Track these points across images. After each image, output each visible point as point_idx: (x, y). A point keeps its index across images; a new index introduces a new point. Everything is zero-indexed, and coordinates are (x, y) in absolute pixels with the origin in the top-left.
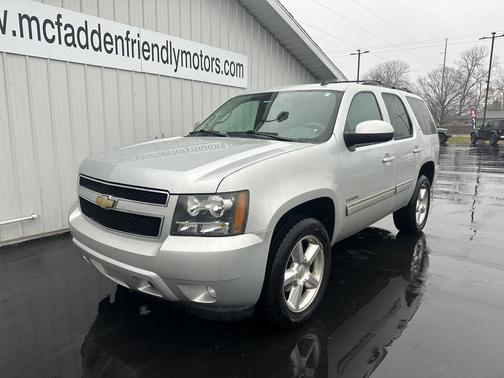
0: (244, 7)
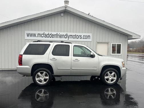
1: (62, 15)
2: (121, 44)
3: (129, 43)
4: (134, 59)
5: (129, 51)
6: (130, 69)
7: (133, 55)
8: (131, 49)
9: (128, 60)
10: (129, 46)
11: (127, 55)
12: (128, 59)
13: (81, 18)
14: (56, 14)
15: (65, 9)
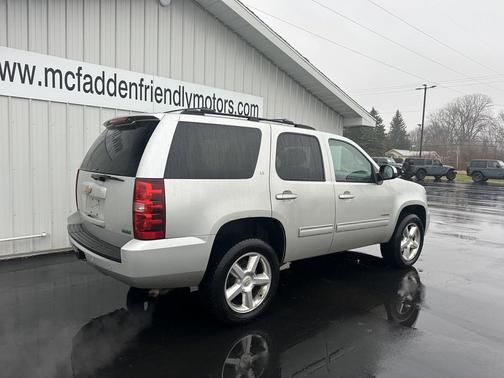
0: (261, 53)
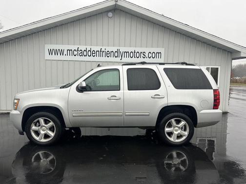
1: (110, 14)
2: (219, 68)
3: (233, 68)
4: (243, 96)
5: (233, 82)
6: (236, 114)
7: (242, 88)
8: (237, 78)
9: (231, 98)
10: (233, 73)
11: (230, 89)
12: (231, 96)
13: (145, 19)
14: (99, 14)
15: (116, 4)
